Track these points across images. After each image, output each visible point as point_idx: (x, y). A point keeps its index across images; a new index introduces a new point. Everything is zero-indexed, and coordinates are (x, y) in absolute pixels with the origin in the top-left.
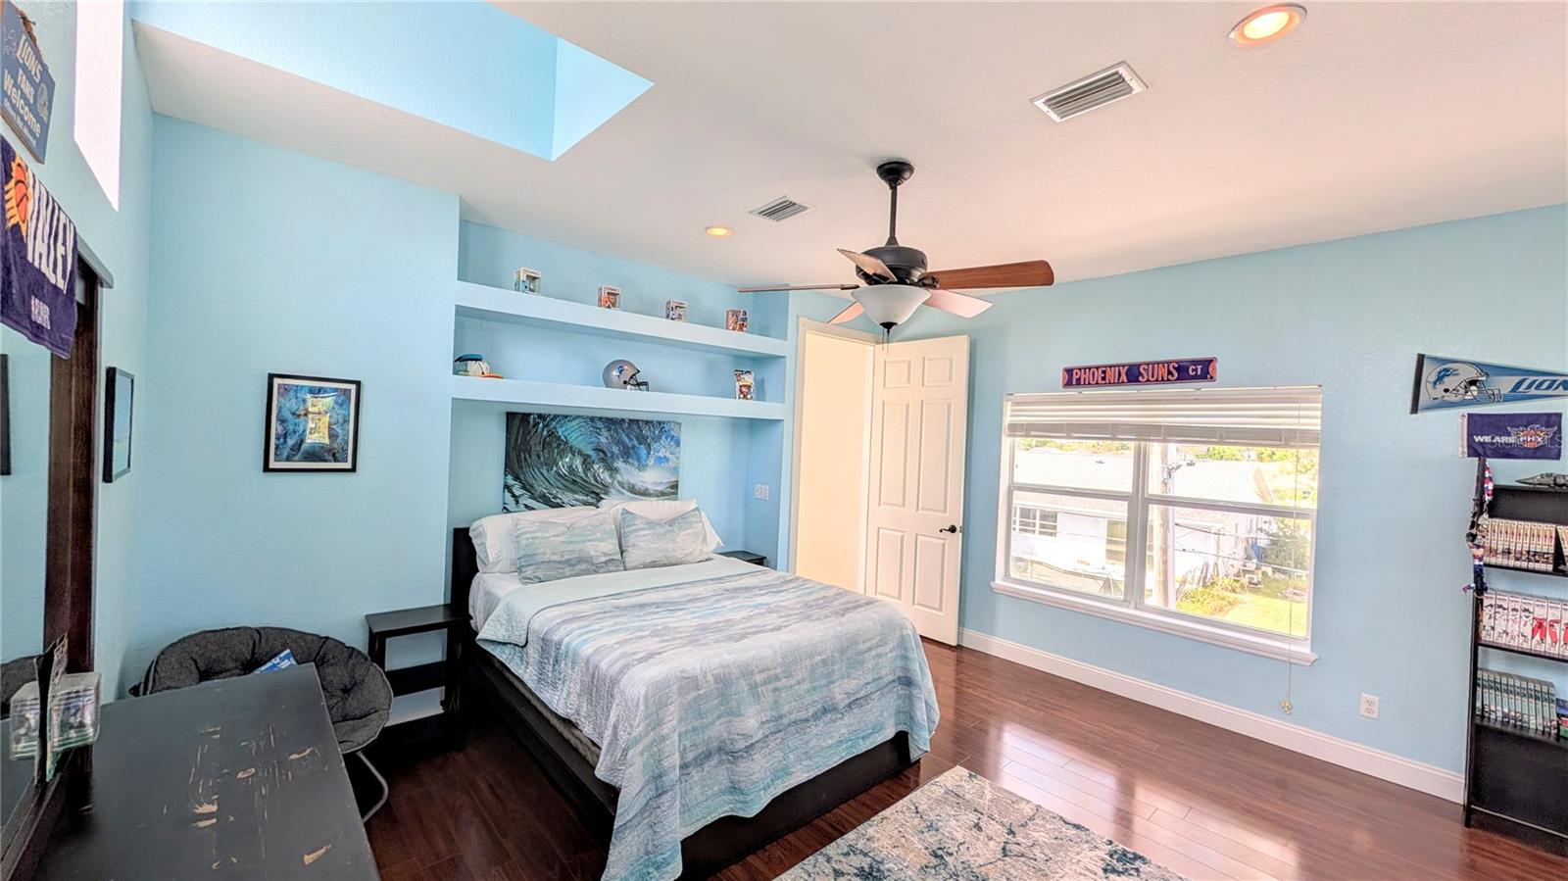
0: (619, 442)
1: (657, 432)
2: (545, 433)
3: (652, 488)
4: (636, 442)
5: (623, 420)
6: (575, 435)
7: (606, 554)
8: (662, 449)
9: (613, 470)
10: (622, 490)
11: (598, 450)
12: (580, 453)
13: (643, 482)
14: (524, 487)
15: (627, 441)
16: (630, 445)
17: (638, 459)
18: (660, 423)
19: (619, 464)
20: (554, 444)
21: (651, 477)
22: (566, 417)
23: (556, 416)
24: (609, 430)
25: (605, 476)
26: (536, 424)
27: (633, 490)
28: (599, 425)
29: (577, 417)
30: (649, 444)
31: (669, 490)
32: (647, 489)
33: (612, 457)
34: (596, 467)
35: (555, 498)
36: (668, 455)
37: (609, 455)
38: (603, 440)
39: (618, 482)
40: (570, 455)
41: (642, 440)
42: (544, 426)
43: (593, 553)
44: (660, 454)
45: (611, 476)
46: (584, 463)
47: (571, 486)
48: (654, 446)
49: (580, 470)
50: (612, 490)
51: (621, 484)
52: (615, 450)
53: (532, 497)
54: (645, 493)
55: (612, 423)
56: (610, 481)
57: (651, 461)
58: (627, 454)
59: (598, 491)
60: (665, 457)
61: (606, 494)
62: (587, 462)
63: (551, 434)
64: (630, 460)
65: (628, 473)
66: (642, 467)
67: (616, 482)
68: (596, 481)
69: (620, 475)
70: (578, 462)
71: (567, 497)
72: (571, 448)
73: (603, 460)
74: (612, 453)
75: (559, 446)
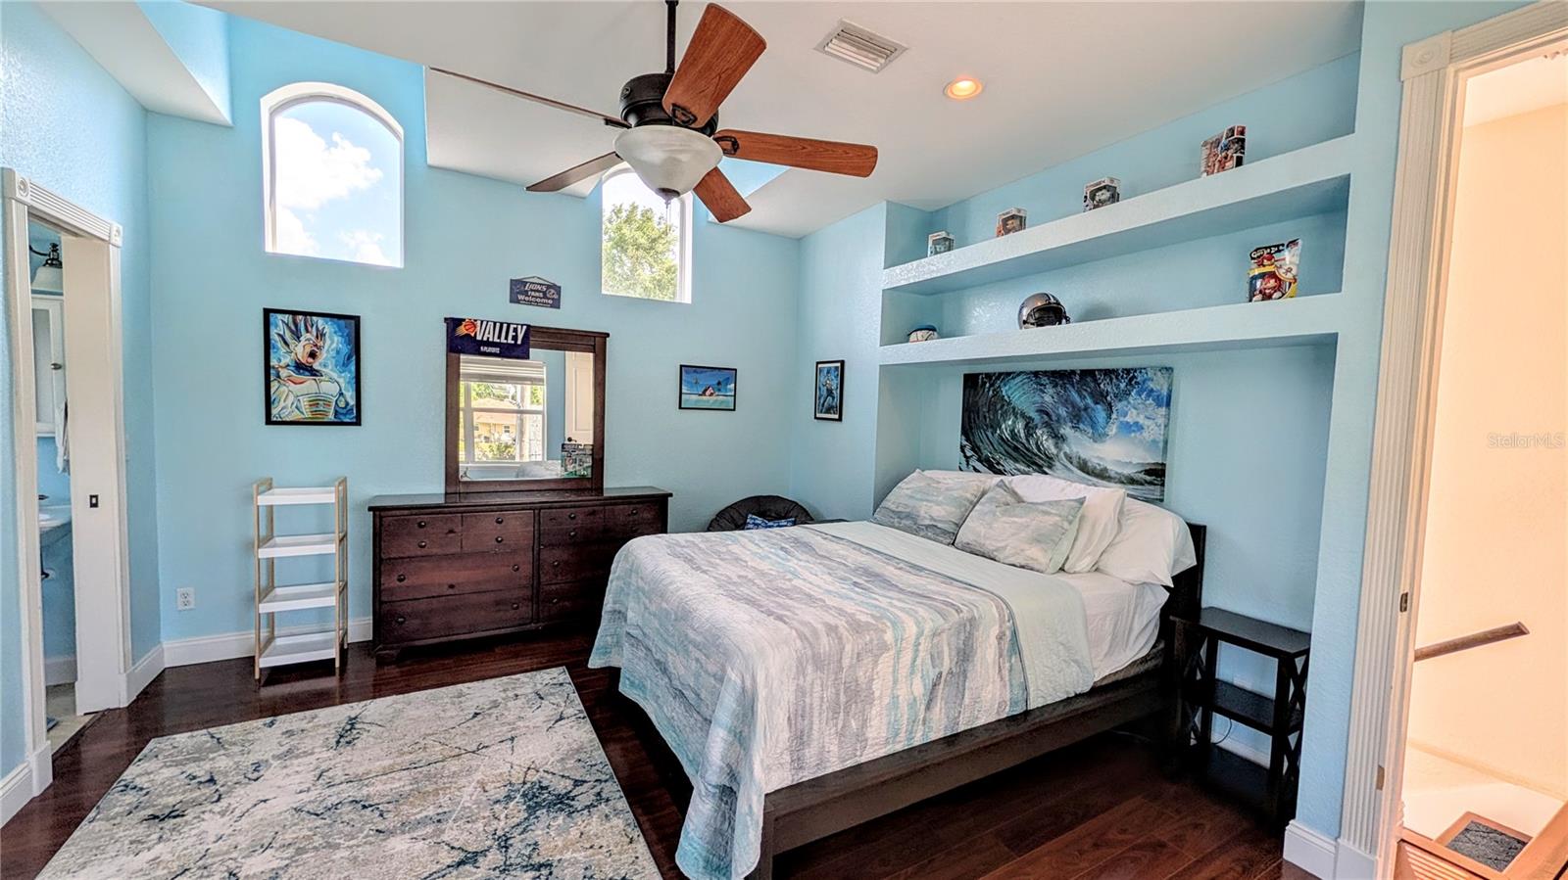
0: (1067, 402)
1: (1123, 385)
2: (991, 393)
3: (1113, 469)
4: (1089, 401)
5: (1073, 372)
6: (1017, 394)
7: (932, 519)
8: (1134, 409)
9: (1059, 438)
10: (1070, 466)
11: (1042, 411)
12: (1023, 415)
13: (1101, 459)
14: (973, 449)
15: (1078, 399)
16: (1082, 405)
17: (1093, 425)
18: (1128, 371)
19: (1066, 430)
20: (1001, 407)
21: (1116, 452)
22: (1008, 374)
23: (1000, 374)
24: (1055, 386)
25: (1049, 445)
26: (984, 383)
27: (1084, 467)
28: (1044, 380)
29: (1021, 373)
30: (1110, 404)
31: (1142, 476)
32: (1106, 469)
33: (1058, 421)
34: (1039, 432)
35: (998, 463)
36: (1141, 420)
37: (1054, 418)
38: (1047, 398)
39: (1065, 453)
40: (1012, 418)
41: (1100, 397)
42: (992, 385)
43: (922, 513)
44: (1128, 419)
45: (1056, 445)
46: (1027, 425)
47: (1014, 454)
48: (1118, 406)
49: (1022, 435)
50: (1057, 464)
51: (1069, 458)
52: (1062, 411)
53: (979, 460)
54: (1102, 475)
55: (1060, 377)
56: (1054, 450)
57: (1113, 430)
58: (1077, 417)
59: (1041, 462)
60: (1136, 423)
61: (1050, 467)
62: (1030, 428)
63: (997, 392)
64: (1081, 426)
65: (1079, 444)
66: (1099, 436)
67: (1062, 455)
68: (1039, 450)
69: (1068, 445)
70: (1020, 426)
71: (1008, 465)
72: (1014, 409)
73: (1047, 425)
74: (1058, 416)
75: (1003, 406)
